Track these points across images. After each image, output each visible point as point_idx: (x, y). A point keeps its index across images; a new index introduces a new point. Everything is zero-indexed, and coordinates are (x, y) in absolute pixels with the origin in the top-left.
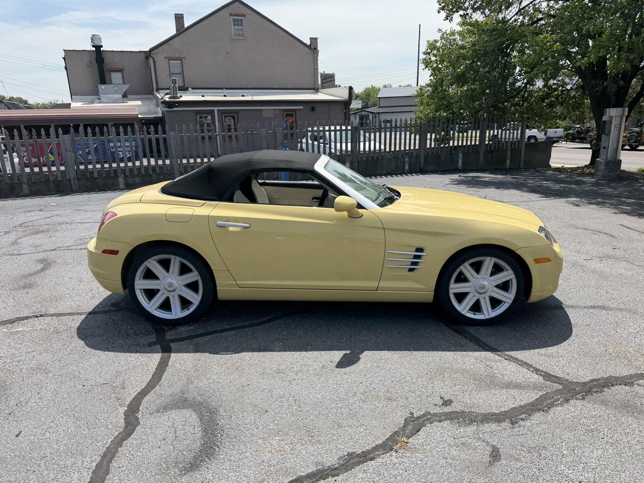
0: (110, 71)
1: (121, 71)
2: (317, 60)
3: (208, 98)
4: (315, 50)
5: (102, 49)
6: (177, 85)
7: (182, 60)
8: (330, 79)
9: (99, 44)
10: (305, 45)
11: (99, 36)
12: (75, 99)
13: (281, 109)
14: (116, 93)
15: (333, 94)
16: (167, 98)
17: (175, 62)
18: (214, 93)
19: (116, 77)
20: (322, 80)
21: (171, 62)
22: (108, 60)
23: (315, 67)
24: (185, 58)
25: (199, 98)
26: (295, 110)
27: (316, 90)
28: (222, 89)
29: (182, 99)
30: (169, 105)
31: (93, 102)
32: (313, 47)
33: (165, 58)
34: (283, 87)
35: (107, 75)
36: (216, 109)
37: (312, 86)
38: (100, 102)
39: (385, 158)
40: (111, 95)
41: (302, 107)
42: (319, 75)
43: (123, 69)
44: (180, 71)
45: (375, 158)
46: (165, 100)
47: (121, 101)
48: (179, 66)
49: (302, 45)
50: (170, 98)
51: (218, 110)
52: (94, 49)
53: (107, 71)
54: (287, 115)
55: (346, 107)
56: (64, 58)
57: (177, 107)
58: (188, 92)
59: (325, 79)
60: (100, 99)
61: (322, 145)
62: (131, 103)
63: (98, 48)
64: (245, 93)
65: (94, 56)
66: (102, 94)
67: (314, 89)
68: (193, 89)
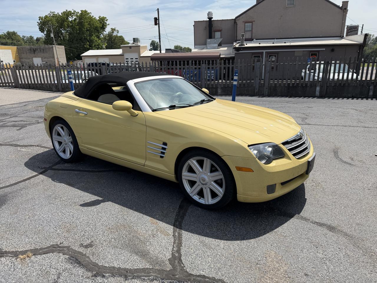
0: (215, 31)
1: (220, 31)
2: (346, 16)
3: (262, 45)
4: (344, 10)
5: (212, 19)
6: (244, 38)
7: (252, 23)
8: (354, 30)
9: (211, 17)
10: (338, 7)
11: (212, 12)
12: (196, 47)
13: (309, 51)
14: (215, 43)
15: (353, 40)
16: (237, 46)
17: (248, 24)
18: (267, 42)
19: (218, 34)
20: (347, 30)
21: (246, 24)
22: (215, 25)
23: (344, 22)
24: (254, 21)
25: (258, 45)
26: (318, 51)
27: (342, 37)
28: (274, 39)
29: (246, 46)
30: (237, 49)
31: (203, 49)
32: (343, 8)
33: (243, 22)
34: (317, 36)
35: (213, 33)
36: (264, 51)
37: (339, 34)
38: (206, 49)
39: (351, 85)
40: (212, 45)
41: (324, 49)
42: (346, 27)
43: (222, 30)
44: (250, 29)
45: (342, 85)
46: (235, 47)
47: (217, 48)
48: (250, 26)
49: (335, 7)
50: (239, 45)
51: (266, 52)
52: (208, 20)
53: (213, 32)
54: (312, 55)
55: (360, 49)
56: (194, 26)
57: (242, 50)
58: (253, 42)
59: (350, 30)
60: (207, 47)
61: (313, 74)
62: (222, 49)
63: (210, 19)
64: (286, 41)
65: (208, 23)
66: (208, 44)
67: (340, 37)
68: (256, 39)
